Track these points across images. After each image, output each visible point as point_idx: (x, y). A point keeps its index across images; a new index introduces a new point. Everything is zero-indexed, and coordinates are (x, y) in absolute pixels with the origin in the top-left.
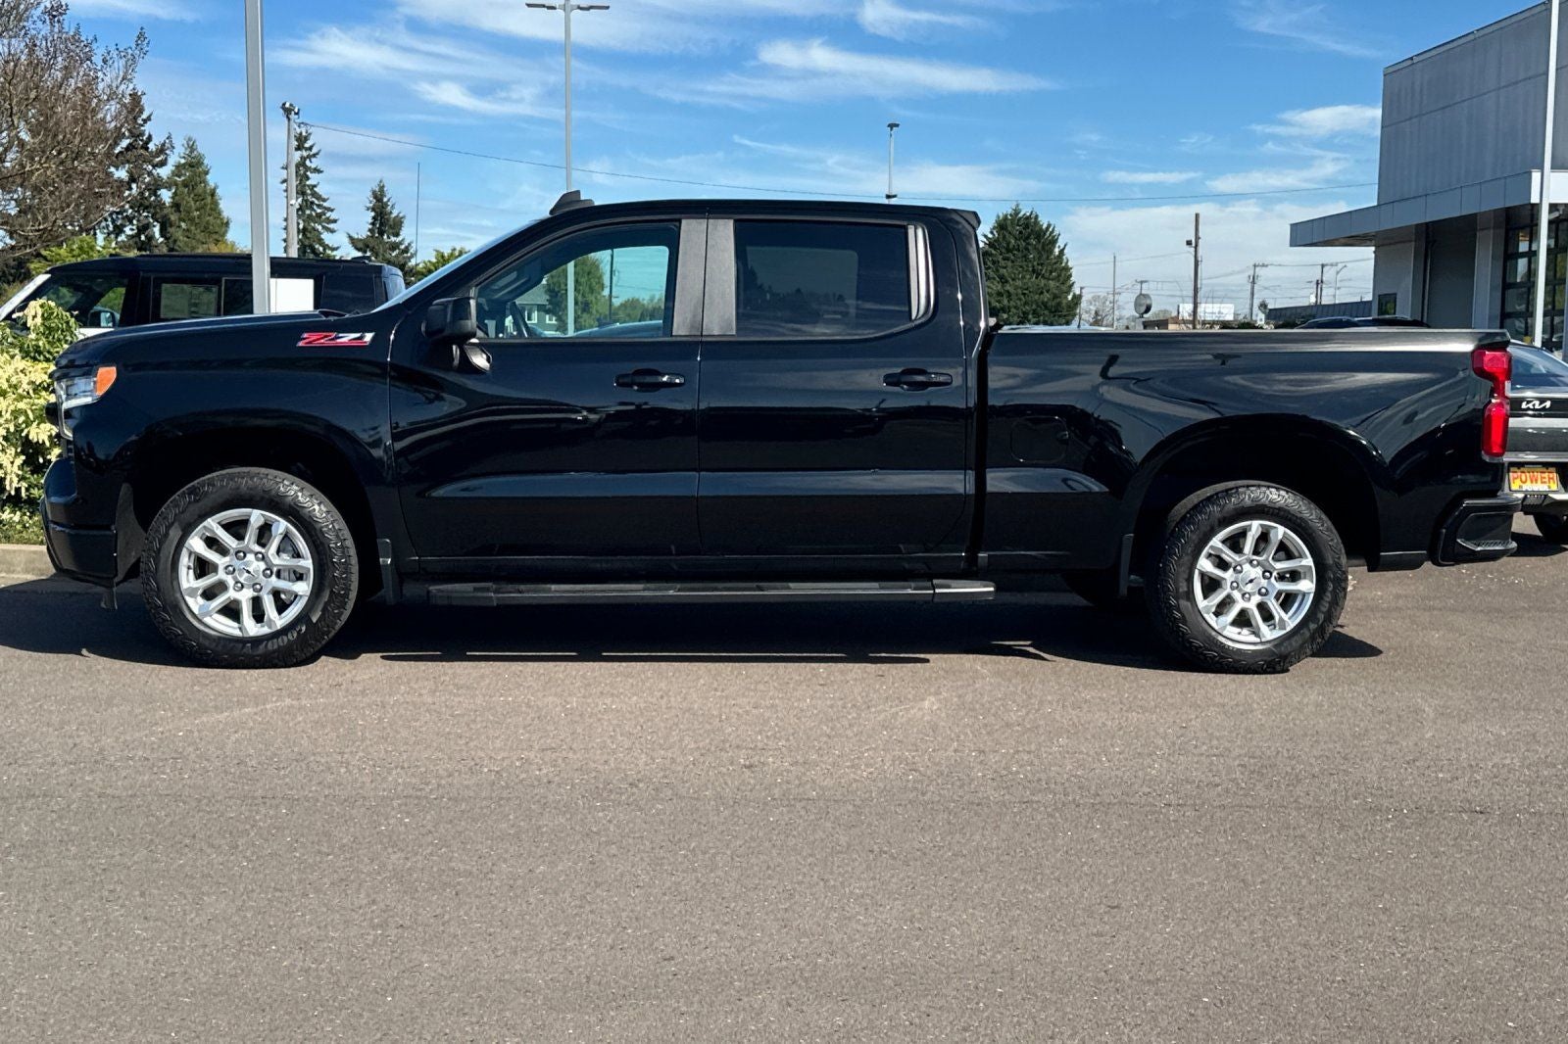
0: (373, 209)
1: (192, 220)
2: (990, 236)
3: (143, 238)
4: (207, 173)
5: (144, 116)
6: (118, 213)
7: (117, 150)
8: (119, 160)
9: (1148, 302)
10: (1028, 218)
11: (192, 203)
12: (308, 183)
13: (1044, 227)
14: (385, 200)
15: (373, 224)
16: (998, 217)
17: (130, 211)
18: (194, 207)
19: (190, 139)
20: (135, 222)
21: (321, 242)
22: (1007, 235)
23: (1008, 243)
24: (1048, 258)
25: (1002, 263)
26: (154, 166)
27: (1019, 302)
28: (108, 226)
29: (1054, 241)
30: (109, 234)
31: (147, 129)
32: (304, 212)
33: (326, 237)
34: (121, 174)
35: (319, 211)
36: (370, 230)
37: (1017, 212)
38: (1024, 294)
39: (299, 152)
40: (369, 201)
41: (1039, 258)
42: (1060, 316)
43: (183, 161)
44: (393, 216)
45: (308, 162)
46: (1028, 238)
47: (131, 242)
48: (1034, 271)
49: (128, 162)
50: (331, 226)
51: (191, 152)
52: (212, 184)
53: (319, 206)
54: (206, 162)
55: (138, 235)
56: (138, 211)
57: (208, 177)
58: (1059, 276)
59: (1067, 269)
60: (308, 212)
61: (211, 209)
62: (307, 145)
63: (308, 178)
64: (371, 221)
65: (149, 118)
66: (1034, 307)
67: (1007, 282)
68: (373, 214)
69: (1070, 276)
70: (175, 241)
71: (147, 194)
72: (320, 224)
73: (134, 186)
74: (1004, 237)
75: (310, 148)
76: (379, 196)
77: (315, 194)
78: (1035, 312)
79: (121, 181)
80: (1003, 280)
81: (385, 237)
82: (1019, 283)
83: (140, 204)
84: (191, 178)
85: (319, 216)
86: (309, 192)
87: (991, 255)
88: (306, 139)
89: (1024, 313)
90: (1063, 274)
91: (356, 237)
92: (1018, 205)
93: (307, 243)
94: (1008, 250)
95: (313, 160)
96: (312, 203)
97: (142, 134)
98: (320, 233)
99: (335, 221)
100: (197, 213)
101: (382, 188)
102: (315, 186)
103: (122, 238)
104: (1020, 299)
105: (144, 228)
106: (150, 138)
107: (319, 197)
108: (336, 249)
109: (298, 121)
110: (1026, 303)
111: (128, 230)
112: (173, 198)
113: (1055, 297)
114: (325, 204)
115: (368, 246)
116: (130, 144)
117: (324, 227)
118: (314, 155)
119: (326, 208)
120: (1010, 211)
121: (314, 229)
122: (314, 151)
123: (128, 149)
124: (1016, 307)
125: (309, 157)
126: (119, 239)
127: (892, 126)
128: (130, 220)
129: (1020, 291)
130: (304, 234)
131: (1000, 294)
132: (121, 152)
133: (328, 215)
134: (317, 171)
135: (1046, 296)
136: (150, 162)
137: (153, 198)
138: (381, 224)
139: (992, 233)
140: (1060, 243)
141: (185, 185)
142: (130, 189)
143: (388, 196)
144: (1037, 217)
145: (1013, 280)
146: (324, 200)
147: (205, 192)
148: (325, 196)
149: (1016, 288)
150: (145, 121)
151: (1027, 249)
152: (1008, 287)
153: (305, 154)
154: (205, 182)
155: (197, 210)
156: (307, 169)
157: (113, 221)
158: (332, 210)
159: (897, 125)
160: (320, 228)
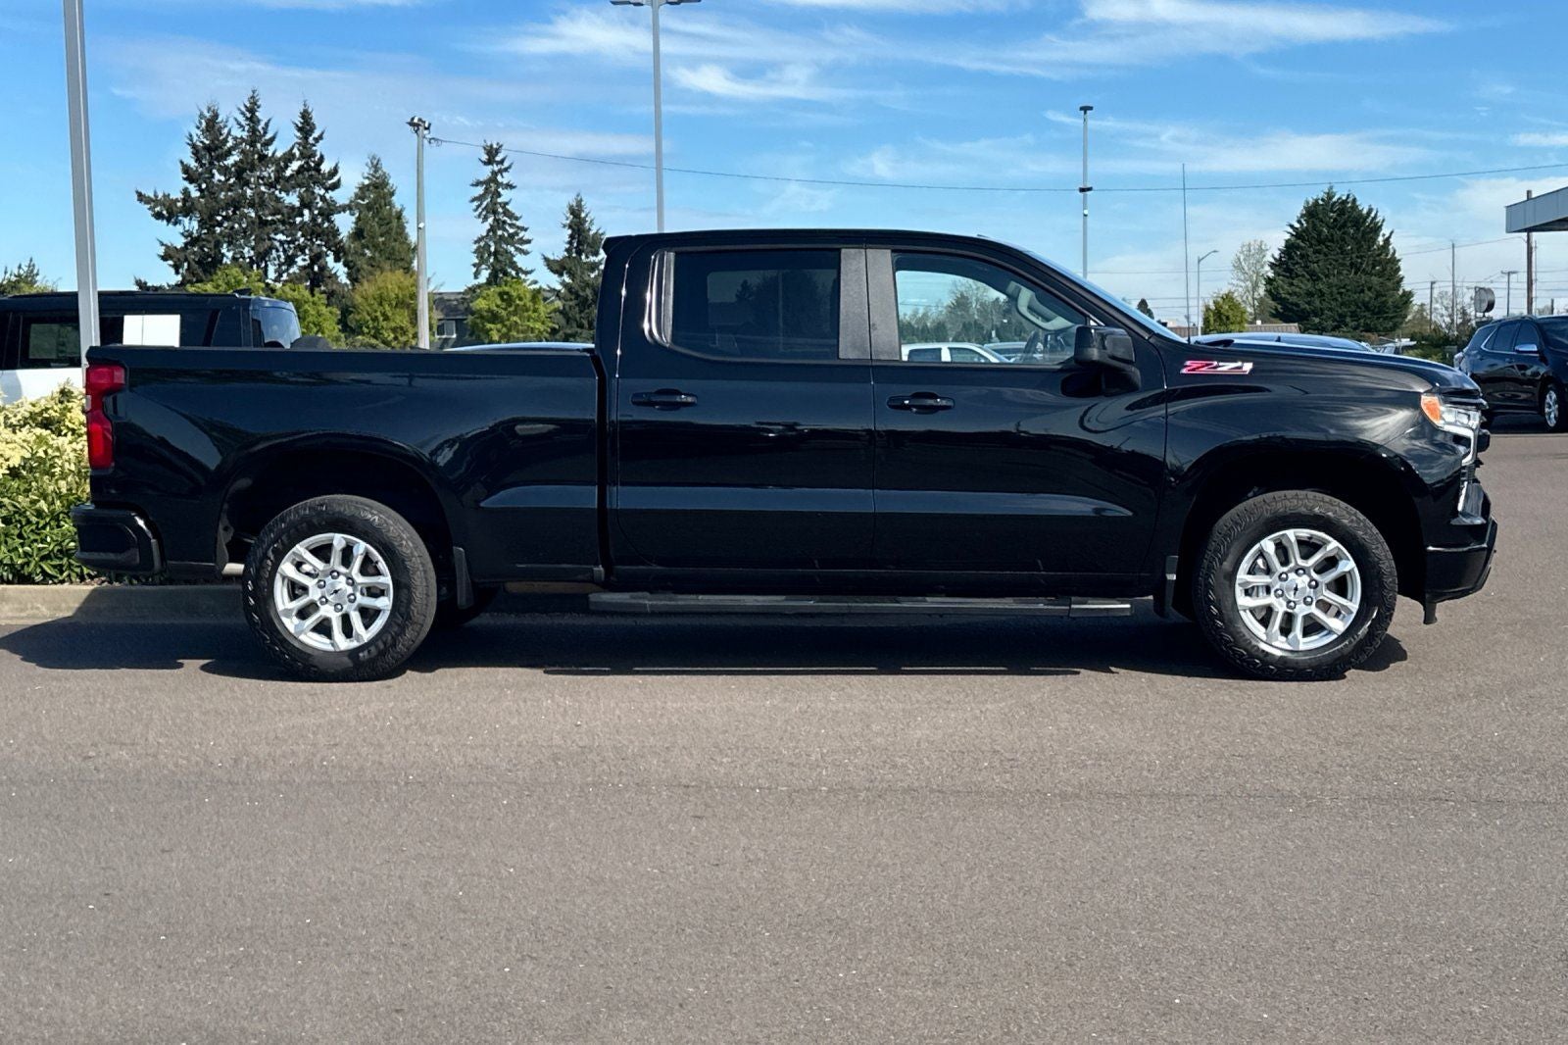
0: (570, 227)
1: (376, 247)
2: (1297, 225)
3: (316, 268)
4: (392, 194)
5: (316, 134)
6: (289, 243)
7: (288, 173)
8: (288, 184)
9: (1490, 298)
10: (1344, 202)
11: (377, 227)
12: (499, 200)
13: (1365, 212)
14: (583, 215)
15: (570, 243)
16: (1308, 203)
17: (302, 240)
18: (378, 234)
19: (374, 158)
20: (307, 251)
21: (513, 265)
22: (1317, 222)
23: (1320, 233)
24: (1369, 249)
25: (1313, 257)
26: (327, 190)
27: (1334, 303)
28: (279, 257)
29: (1377, 229)
30: (280, 265)
31: (319, 148)
32: (495, 233)
33: (520, 260)
34: (292, 199)
35: (511, 231)
36: (567, 250)
37: (1330, 196)
38: (1341, 294)
39: (490, 167)
40: (566, 218)
41: (1358, 250)
42: (1385, 319)
43: (367, 182)
44: (591, 233)
45: (499, 178)
46: (1344, 226)
47: (303, 274)
48: (1352, 264)
49: (300, 186)
50: (525, 247)
51: (376, 171)
52: (398, 207)
53: (511, 225)
54: (391, 182)
55: (311, 266)
56: (311, 240)
57: (394, 198)
58: (1384, 269)
59: (1394, 261)
60: (500, 233)
61: (397, 233)
62: (498, 158)
63: (499, 195)
64: (567, 239)
65: (321, 137)
66: (1353, 308)
67: (1319, 279)
68: (570, 232)
69: (1399, 269)
70: (358, 270)
71: (320, 220)
72: (513, 245)
73: (306, 212)
74: (1314, 226)
75: (502, 162)
76: (576, 212)
77: (507, 213)
78: (1354, 315)
79: (293, 208)
80: (1314, 277)
81: (583, 257)
82: (1333, 280)
83: (313, 231)
84: (375, 201)
85: (511, 236)
86: (500, 210)
87: (1298, 247)
88: (497, 151)
89: (1340, 315)
90: (1388, 267)
91: (552, 258)
92: (1331, 188)
93: (498, 267)
94: (1320, 242)
95: (504, 174)
96: (504, 222)
97: (314, 155)
98: (513, 256)
99: (529, 242)
100: (381, 239)
101: (579, 203)
102: (507, 203)
103: (294, 269)
104: (1336, 300)
105: (316, 258)
106: (322, 158)
107: (511, 216)
108: (530, 272)
109: (428, 136)
110: (1342, 304)
111: (300, 261)
112: (356, 223)
113: (1379, 295)
114: (518, 223)
115: (564, 268)
116: (301, 167)
117: (517, 249)
118: (506, 170)
119: (518, 227)
120: (1321, 195)
121: (506, 251)
122: (506, 164)
123: (300, 171)
124: (1331, 309)
125: (500, 171)
126: (291, 271)
127: (1085, 109)
128: (302, 249)
129: (1334, 289)
130: (496, 258)
131: (1310, 294)
132: (292, 176)
133: (521, 235)
134: (509, 186)
135: (1368, 296)
136: (323, 185)
137: (326, 225)
138: (579, 243)
139: (1299, 222)
140: (1385, 231)
141: (369, 207)
142: (302, 215)
143: (586, 211)
144: (1354, 200)
145: (1327, 276)
146: (517, 219)
147: (391, 215)
148: (518, 214)
149: (1330, 286)
150: (317, 140)
151: (1343, 240)
152: (1320, 286)
153: (496, 168)
154: (390, 204)
155: (382, 236)
156: (499, 184)
157: (285, 251)
158: (526, 230)
159: (1091, 108)
160: (512, 249)
